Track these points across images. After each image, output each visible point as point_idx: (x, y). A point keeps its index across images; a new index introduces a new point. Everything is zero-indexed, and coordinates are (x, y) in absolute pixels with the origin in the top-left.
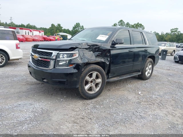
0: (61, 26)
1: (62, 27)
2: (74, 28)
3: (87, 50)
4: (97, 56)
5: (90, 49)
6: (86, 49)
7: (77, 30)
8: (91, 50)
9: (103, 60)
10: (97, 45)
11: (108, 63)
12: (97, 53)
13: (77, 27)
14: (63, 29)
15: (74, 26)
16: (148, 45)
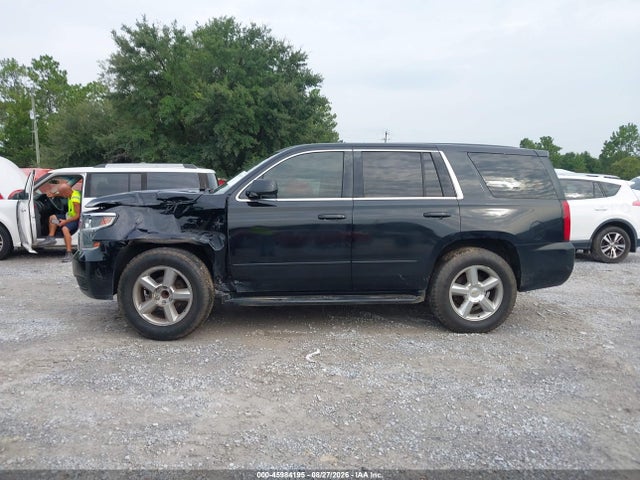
0: (554, 143)
1: (559, 149)
2: (609, 146)
3: (155, 211)
4: (185, 227)
5: (165, 208)
6: (154, 207)
7: (620, 152)
8: (168, 210)
9: (204, 239)
10: (183, 198)
11: (217, 248)
12: (185, 220)
13: (623, 144)
14: (562, 153)
15: (609, 140)
16: (460, 196)
